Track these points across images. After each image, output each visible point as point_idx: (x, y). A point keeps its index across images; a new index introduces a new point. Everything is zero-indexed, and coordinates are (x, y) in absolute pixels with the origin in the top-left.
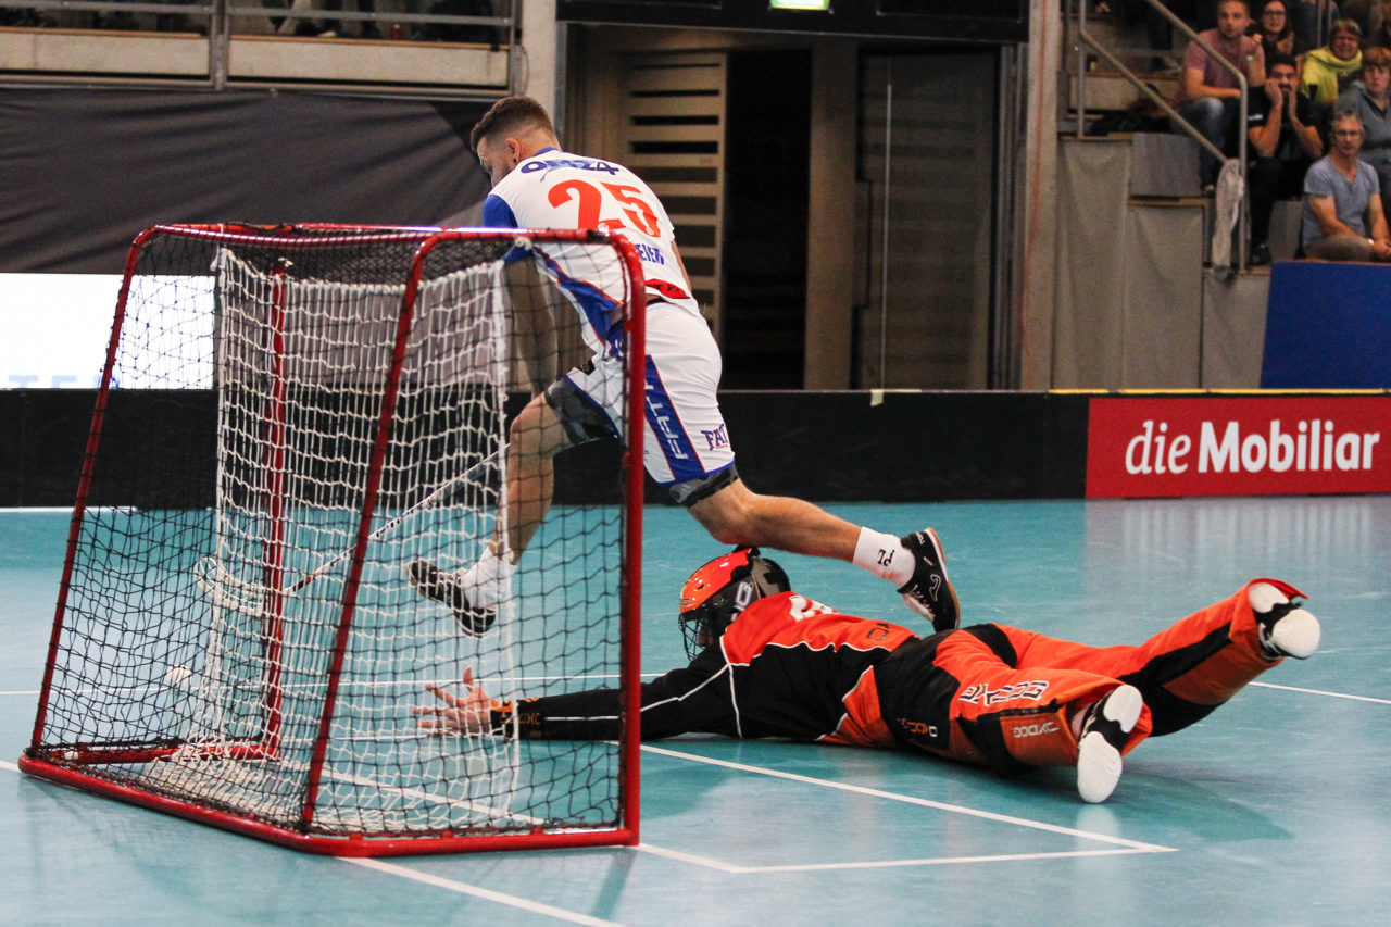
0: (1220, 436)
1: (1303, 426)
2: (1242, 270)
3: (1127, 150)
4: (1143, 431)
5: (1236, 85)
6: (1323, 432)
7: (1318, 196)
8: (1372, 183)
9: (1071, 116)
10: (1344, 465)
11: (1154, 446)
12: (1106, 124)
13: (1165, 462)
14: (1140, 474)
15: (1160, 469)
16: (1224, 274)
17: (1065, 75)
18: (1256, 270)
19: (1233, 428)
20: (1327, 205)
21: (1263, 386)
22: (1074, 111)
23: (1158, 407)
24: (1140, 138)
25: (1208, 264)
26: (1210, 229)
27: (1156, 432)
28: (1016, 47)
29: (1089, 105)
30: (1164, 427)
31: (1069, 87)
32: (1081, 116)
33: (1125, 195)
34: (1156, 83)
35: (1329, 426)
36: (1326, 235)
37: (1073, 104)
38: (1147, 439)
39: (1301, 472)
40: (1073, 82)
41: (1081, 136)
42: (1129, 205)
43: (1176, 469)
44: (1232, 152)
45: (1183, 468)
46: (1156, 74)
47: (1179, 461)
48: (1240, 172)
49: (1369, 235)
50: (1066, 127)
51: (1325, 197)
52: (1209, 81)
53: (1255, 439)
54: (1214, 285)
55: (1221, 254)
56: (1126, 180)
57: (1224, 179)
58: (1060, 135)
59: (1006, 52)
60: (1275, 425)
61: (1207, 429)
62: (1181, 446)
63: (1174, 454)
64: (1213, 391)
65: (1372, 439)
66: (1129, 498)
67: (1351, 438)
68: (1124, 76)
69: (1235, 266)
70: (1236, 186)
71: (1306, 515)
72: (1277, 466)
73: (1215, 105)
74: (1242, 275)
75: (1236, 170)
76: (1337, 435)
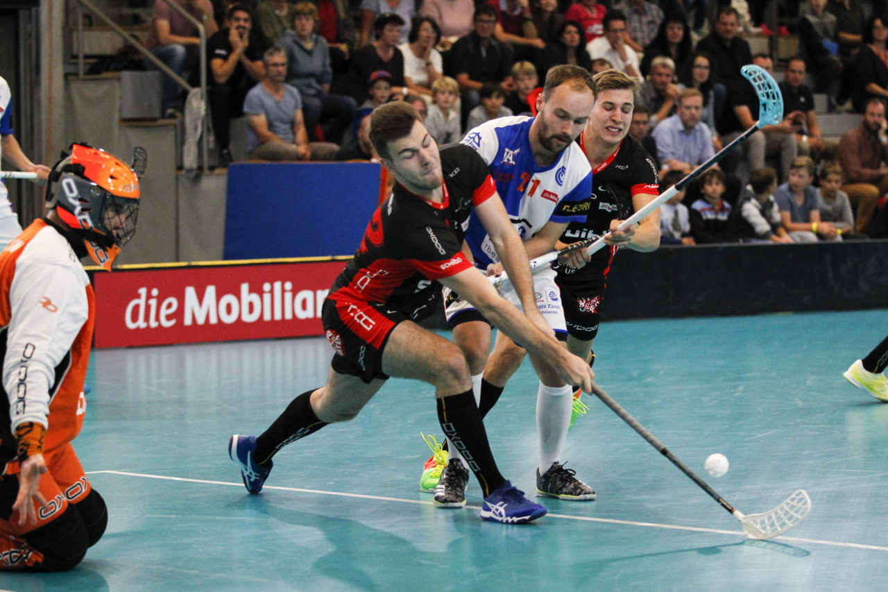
0: (200, 297)
1: (267, 287)
2: (206, 172)
3: (117, 85)
4: (138, 296)
5: (196, 33)
6: (283, 291)
7: (254, 114)
8: (296, 102)
9: (74, 61)
10: (302, 315)
11: (148, 308)
12: (101, 66)
13: (157, 319)
14: (138, 329)
15: (153, 324)
16: (193, 175)
17: (68, 29)
18: (217, 171)
19: (211, 291)
20: (260, 120)
21: (225, 258)
22: (75, 57)
23: (149, 277)
24: (127, 75)
25: (180, 168)
26: (181, 141)
27: (149, 296)
28: (30, 11)
29: (87, 51)
30: (155, 292)
31: (71, 38)
32: (81, 61)
33: (116, 118)
34: (137, 33)
35: (288, 286)
36: (262, 143)
37: (75, 52)
38: (142, 302)
39: (267, 322)
40: (75, 35)
41: (81, 75)
42: (120, 127)
43: (167, 324)
44: (195, 82)
45: (172, 322)
46: (136, 27)
47: (169, 318)
48: (202, 98)
49: (294, 142)
50: (71, 69)
51: (257, 114)
52: (174, 31)
53: (229, 298)
54: (185, 182)
55: (190, 160)
56: (117, 106)
57: (190, 103)
58: (66, 76)
59: (23, 14)
60: (245, 287)
61: (190, 292)
62: (169, 306)
63: (164, 312)
64: (194, 263)
65: (323, 295)
66: (131, 347)
67: (306, 294)
68: (112, 29)
69: (200, 168)
70: (199, 108)
71: (273, 354)
72: (249, 318)
73: (180, 50)
74: (207, 176)
75: (199, 97)
76: (295, 292)
